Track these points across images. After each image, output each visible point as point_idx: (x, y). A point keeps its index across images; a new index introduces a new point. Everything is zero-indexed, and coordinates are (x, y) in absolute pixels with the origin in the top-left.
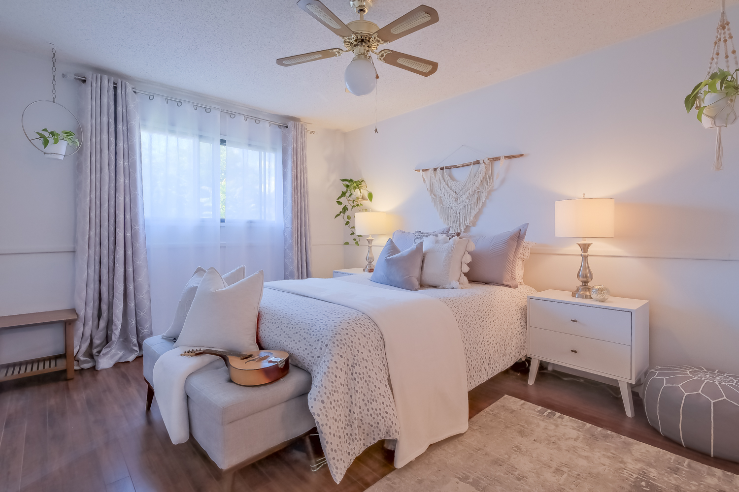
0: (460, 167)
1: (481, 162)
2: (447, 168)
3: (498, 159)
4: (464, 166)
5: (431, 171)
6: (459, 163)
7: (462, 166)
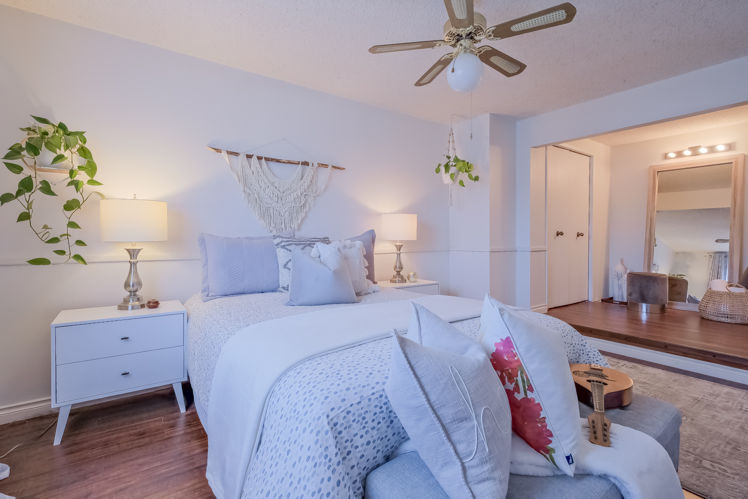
0: (284, 162)
1: (310, 164)
2: (267, 159)
3: (326, 166)
4: (289, 162)
5: (242, 157)
6: (284, 159)
7: (288, 163)
